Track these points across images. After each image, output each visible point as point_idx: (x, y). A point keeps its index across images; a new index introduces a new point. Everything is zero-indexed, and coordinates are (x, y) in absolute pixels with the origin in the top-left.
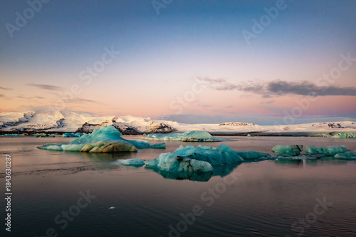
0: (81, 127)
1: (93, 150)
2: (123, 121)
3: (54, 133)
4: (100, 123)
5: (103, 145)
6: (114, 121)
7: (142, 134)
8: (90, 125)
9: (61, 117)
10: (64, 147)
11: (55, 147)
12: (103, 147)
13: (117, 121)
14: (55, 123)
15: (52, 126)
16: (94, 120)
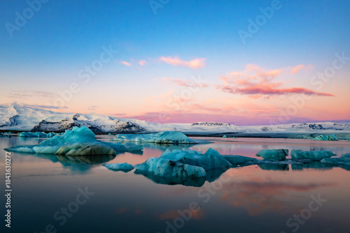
0: (38, 125)
1: (70, 152)
2: (86, 119)
3: (7, 131)
4: (59, 121)
5: (80, 147)
6: (75, 119)
7: (107, 133)
8: (48, 123)
9: (15, 113)
10: (36, 149)
11: (27, 149)
12: (80, 150)
13: (79, 119)
14: (8, 120)
15: (4, 123)
16: (52, 118)
